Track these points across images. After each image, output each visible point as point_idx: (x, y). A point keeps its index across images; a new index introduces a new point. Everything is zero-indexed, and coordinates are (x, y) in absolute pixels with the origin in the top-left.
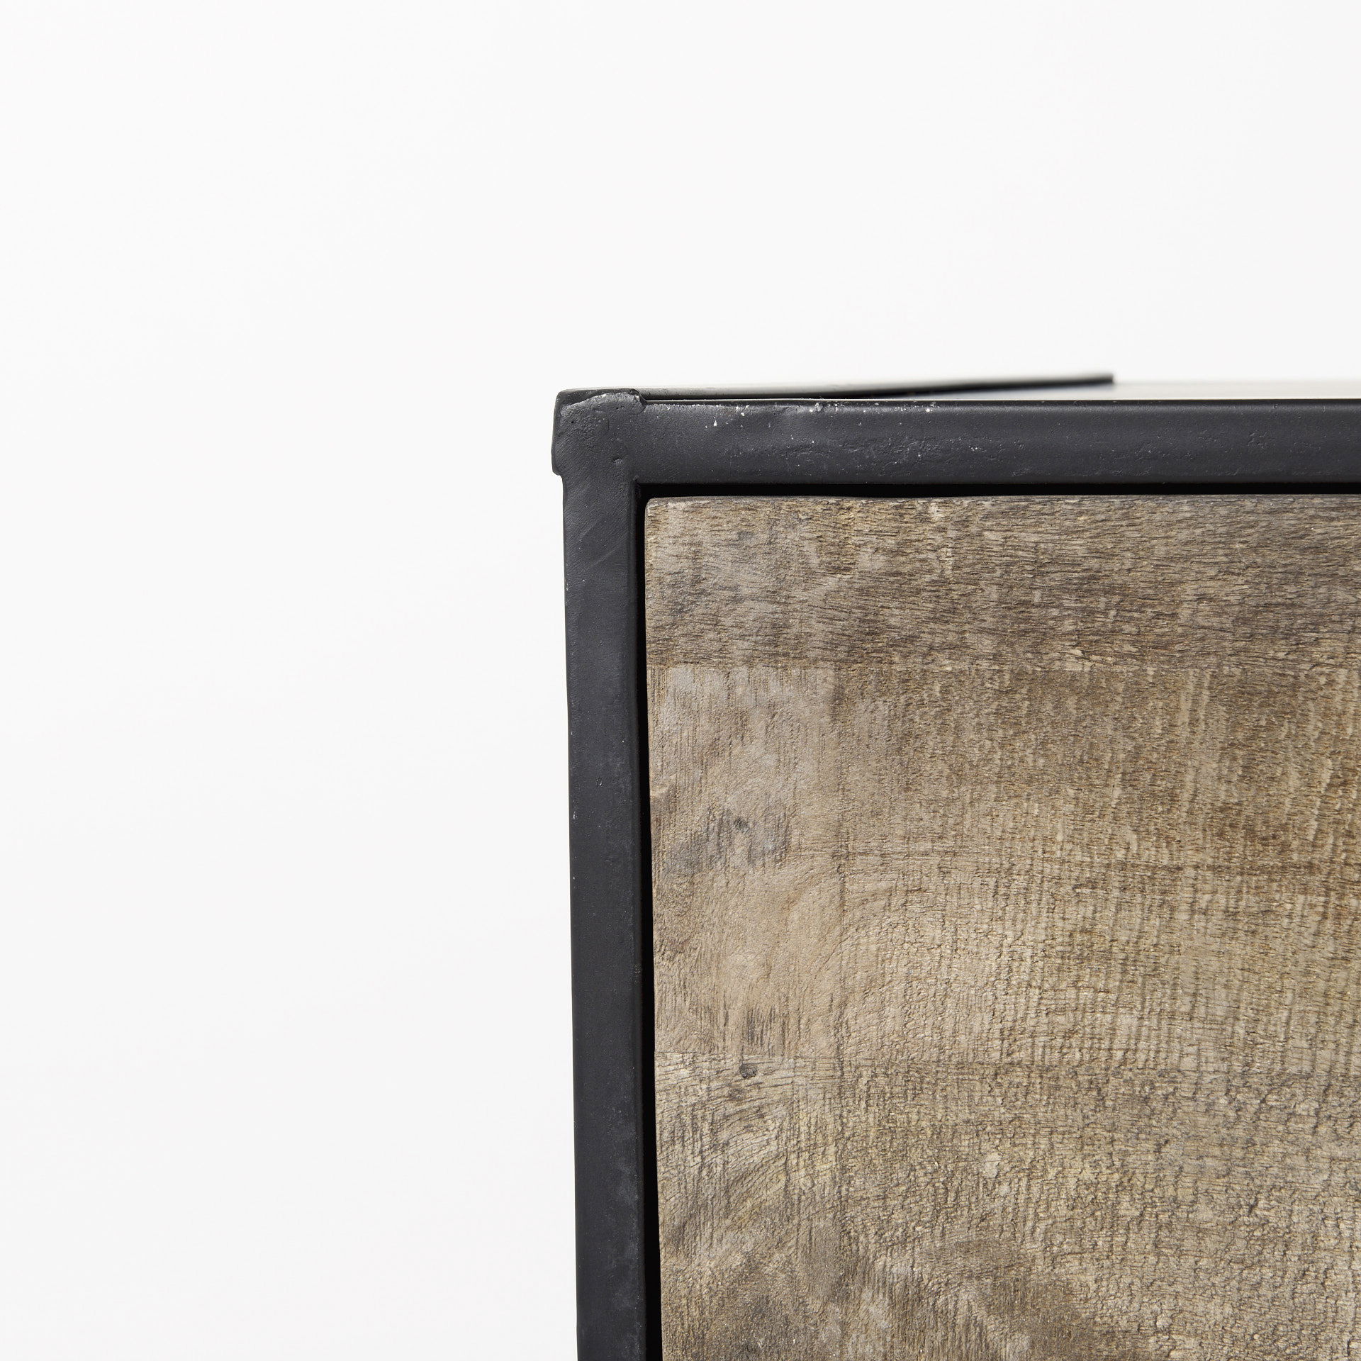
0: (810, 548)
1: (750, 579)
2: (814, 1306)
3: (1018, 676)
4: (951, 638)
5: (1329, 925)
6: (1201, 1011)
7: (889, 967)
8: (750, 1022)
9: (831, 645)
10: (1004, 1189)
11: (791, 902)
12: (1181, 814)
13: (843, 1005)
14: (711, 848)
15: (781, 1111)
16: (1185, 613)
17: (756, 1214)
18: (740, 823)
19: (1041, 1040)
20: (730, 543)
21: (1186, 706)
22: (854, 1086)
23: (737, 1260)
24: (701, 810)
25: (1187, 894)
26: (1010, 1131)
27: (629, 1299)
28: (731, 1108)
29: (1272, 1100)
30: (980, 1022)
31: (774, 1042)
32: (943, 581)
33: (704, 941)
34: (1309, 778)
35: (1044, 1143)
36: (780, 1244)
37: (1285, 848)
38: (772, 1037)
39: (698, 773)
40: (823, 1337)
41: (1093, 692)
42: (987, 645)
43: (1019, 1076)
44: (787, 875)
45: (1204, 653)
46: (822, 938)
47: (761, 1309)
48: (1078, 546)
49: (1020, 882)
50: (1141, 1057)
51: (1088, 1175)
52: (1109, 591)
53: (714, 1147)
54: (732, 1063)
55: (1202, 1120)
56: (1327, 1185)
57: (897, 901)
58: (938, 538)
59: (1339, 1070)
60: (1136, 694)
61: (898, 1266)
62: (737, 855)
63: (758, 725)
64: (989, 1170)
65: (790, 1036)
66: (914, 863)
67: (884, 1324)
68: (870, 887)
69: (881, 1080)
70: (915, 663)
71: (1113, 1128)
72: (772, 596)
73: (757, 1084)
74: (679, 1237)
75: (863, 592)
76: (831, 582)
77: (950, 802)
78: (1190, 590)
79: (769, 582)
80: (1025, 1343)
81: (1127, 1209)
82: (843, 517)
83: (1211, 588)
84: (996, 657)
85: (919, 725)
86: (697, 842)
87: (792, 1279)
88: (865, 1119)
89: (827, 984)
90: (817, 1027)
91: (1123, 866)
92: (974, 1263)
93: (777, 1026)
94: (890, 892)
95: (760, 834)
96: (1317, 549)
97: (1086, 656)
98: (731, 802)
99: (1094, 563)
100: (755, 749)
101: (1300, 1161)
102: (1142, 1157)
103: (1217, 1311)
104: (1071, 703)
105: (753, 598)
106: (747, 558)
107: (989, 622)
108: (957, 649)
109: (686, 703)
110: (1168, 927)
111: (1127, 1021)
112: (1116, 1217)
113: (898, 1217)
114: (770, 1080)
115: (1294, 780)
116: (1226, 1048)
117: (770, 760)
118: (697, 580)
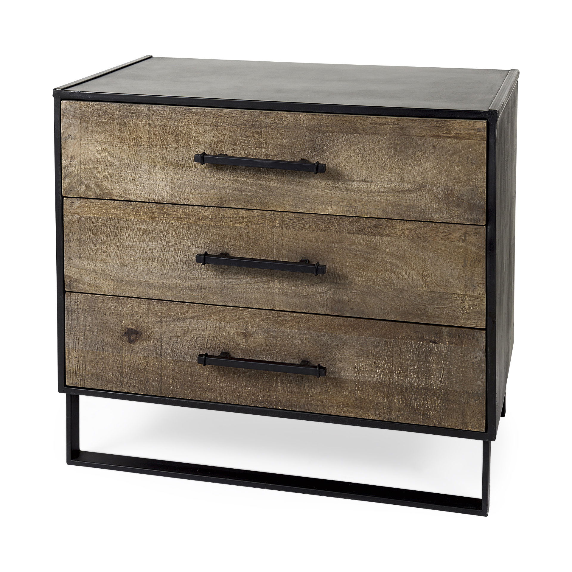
0: (78, 107)
1: (72, 110)
2: (78, 186)
3: (98, 121)
4: (92, 117)
5: (129, 148)
6: (116, 157)
7: (85, 151)
8: (71, 156)
9: (80, 117)
10: (97, 174)
11: (76, 144)
12: (114, 136)
13: (81, 155)
14: (67, 138)
15: (74, 166)
16: (115, 116)
17: (72, 176)
18: (70, 135)
19: (101, 159)
20: (70, 106)
21: (115, 125)
22: (82, 163)
23: (70, 181)
24: (66, 134)
25: (115, 145)
26: (98, 168)
27: (60, 185)
28: (69, 165)
29: (123, 166)
30: (94, 157)
31: (74, 158)
32: (91, 111)
33: (66, 148)
34: (127, 133)
35: (101, 170)
36: (74, 180)
37: (125, 140)
38: (73, 158)
39: (66, 130)
40: (78, 189)
41: (106, 123)
42: (96, 118)
43: (98, 163)
44: (75, 141)
45: (117, 120)
46: (79, 148)
47: (72, 186)
48: (104, 108)
49: (98, 143)
50: (110, 161)
51: (105, 173)
52: (107, 113)
53: (68, 169)
54: (69, 161)
55: (116, 168)
56: (128, 175)
57: (86, 144)
58: (91, 106)
59: (130, 163)
60: (110, 123)
61: (86, 182)
62: (70, 139)
63: (72, 125)
64: (95, 173)
65: (75, 158)
66: (88, 140)
67: (84, 188)
68: (83, 143)
69: (85, 163)
70: (88, 119)
71: (108, 168)
72: (74, 112)
73: (72, 163)
74: (64, 179)
75: (83, 112)
76: (80, 110)
77: (92, 134)
78: (116, 113)
79: (74, 110)
80: (99, 190)
81: (109, 177)
82: (81, 104)
83: (118, 113)
84: (96, 119)
85: (89, 126)
86: (66, 137)
87: (75, 183)
88: (83, 167)
89: (79, 153)
90: (78, 157)
91: (109, 141)
92: (94, 182)
93: (74, 157)
94: (86, 143)
95: (72, 136)
96: (128, 109)
97: (105, 119)
98: (69, 133)
99: (106, 110)
100: (72, 128)
101: (126, 172)
102: (110, 172)
103: (118, 188)
104: (104, 124)
105: (72, 112)
106: (71, 108)
107: (96, 116)
108: (93, 118)
109: (65, 122)
110: (113, 148)
111: (109, 157)
112: (108, 178)
113: (86, 177)
114: (73, 162)
115: (125, 133)
116: (119, 161)
117: (74, 129)
118: (66, 110)
